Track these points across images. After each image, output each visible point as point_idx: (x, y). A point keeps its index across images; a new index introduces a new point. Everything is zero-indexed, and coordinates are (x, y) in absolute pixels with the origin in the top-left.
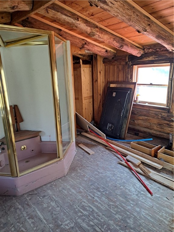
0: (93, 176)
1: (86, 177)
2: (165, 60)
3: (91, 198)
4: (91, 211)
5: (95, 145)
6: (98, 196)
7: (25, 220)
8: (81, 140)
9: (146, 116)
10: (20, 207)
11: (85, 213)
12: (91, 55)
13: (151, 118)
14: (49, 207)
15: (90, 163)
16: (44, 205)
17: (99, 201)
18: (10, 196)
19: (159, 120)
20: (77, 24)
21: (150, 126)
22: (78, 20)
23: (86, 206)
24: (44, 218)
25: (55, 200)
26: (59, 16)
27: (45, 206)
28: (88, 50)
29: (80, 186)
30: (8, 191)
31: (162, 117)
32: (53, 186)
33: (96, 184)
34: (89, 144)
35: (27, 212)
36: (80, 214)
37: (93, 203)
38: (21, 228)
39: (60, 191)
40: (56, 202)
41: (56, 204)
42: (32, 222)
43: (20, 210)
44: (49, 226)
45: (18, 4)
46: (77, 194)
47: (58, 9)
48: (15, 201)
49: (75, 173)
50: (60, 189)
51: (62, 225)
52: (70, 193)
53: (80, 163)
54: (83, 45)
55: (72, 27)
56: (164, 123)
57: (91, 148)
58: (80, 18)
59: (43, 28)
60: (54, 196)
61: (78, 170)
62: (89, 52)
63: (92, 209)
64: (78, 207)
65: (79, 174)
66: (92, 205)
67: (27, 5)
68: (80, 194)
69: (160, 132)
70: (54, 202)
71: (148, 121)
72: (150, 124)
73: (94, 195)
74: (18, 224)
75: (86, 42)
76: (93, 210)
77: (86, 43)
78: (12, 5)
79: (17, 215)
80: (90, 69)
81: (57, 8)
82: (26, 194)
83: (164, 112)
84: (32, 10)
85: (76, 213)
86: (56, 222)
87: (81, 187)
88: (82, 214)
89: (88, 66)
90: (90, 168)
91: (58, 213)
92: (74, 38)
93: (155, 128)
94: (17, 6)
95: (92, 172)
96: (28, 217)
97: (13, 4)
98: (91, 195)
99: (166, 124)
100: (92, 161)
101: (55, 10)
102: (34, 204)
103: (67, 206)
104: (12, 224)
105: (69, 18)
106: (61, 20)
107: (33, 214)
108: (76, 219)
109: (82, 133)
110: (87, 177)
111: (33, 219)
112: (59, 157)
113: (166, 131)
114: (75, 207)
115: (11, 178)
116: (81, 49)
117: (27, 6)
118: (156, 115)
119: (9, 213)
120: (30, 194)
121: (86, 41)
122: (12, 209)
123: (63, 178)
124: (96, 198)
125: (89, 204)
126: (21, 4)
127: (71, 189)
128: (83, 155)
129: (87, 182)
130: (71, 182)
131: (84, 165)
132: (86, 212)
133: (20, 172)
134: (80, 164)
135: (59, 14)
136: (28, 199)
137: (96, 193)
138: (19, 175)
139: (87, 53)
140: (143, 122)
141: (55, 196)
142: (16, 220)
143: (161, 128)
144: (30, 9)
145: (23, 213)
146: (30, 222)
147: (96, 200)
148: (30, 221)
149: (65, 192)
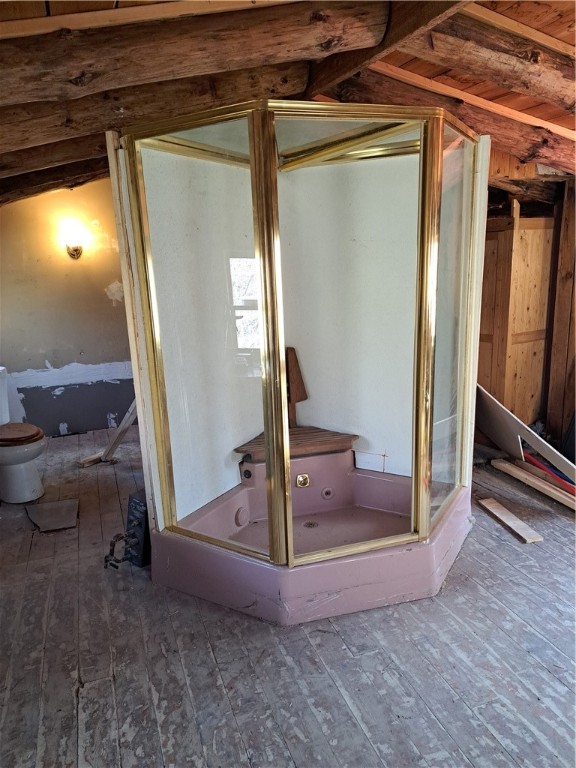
0: (535, 622)
1: (508, 618)
3: (528, 698)
4: (530, 745)
5: (547, 513)
6: (557, 696)
7: (306, 707)
8: (491, 488)
10: (289, 660)
11: (506, 742)
12: (557, 183)
14: (379, 688)
15: (524, 571)
16: (364, 675)
17: (562, 717)
18: (260, 620)
20: (530, 73)
22: (536, 61)
23: (509, 720)
24: (363, 718)
25: (397, 669)
26: (469, 53)
27: (366, 678)
28: (553, 164)
29: (487, 646)
30: (255, 603)
32: (393, 624)
33: (550, 652)
34: (520, 505)
35: (310, 684)
36: (484, 741)
37: (535, 717)
38: (292, 729)
39: (415, 644)
40: (402, 675)
41: (403, 686)
42: (326, 721)
43: (290, 670)
44: (379, 749)
45: (344, 32)
46: (477, 670)
47: (470, 30)
48: (277, 639)
49: (466, 596)
50: (416, 636)
51: (421, 758)
52: (451, 659)
53: (487, 565)
54: (536, 146)
55: (510, 87)
57: (528, 520)
58: (544, 52)
59: (399, 100)
60: (393, 656)
61: (479, 587)
62: (551, 171)
63: (532, 735)
64: (479, 716)
65: (481, 604)
66: (534, 724)
67: (369, 30)
68: (487, 672)
70: (394, 674)
73: (540, 690)
74: (283, 712)
75: (546, 135)
76: (536, 742)
77: (548, 140)
78: (324, 36)
79: (282, 683)
80: (546, 234)
81: (465, 28)
82: (306, 624)
84: (382, 45)
85: (472, 733)
86: (401, 743)
87: (491, 650)
88: (492, 745)
89: (541, 221)
90: (526, 589)
91: (408, 714)
92: (504, 124)
94: (340, 39)
95: (533, 606)
96: (313, 700)
97: (327, 34)
98: (530, 687)
100: (536, 567)
101: (456, 35)
102: (331, 663)
103: (440, 702)
104: (268, 707)
105: (504, 57)
106: (473, 67)
107: (327, 693)
108: (473, 754)
109: (493, 462)
110: (513, 620)
111: (327, 709)
112: (416, 531)
114: (469, 712)
115: (267, 566)
116: (523, 162)
117: (370, 34)
119: (258, 670)
120: (320, 628)
121: (549, 132)
122: (268, 662)
123: (426, 603)
124: (547, 702)
125: (520, 716)
126: (352, 31)
127: (454, 646)
128: (499, 540)
129: (515, 638)
130: (453, 623)
131: (503, 577)
132: (508, 741)
133: (295, 554)
134: (487, 570)
135: (470, 44)
136: (313, 642)
137: (551, 686)
138: (293, 561)
139: (545, 176)
141: (399, 658)
142: (278, 700)
144: (376, 42)
145: (299, 681)
146: (320, 720)
147: (548, 709)
148: (320, 715)
149: (433, 650)
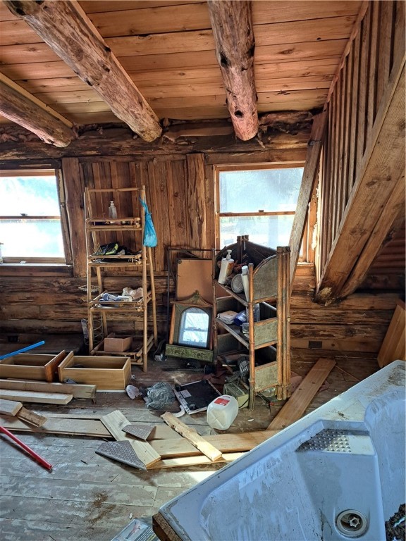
2: (42, 161)
9: (26, 292)
13: (38, 294)
19: (57, 295)
21: (40, 312)
31: (61, 288)
56: (68, 300)
69: (64, 320)
71: (34, 303)
72: (38, 308)
83: (64, 277)
93: (52, 314)
99: (72, 301)
113: (74, 316)
118: (48, 284)
140: (21, 307)
143: (64, 312)
